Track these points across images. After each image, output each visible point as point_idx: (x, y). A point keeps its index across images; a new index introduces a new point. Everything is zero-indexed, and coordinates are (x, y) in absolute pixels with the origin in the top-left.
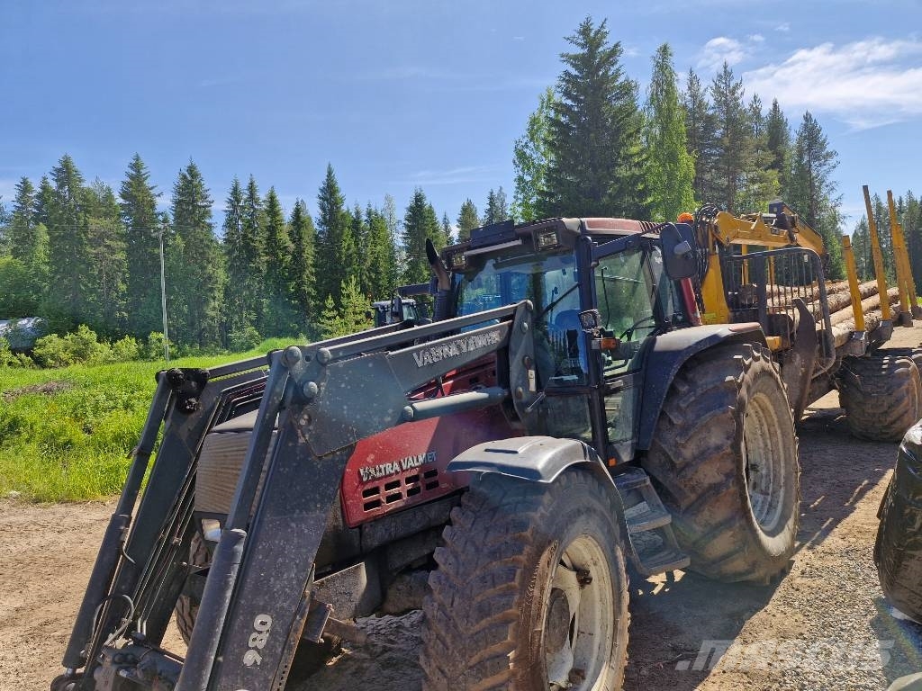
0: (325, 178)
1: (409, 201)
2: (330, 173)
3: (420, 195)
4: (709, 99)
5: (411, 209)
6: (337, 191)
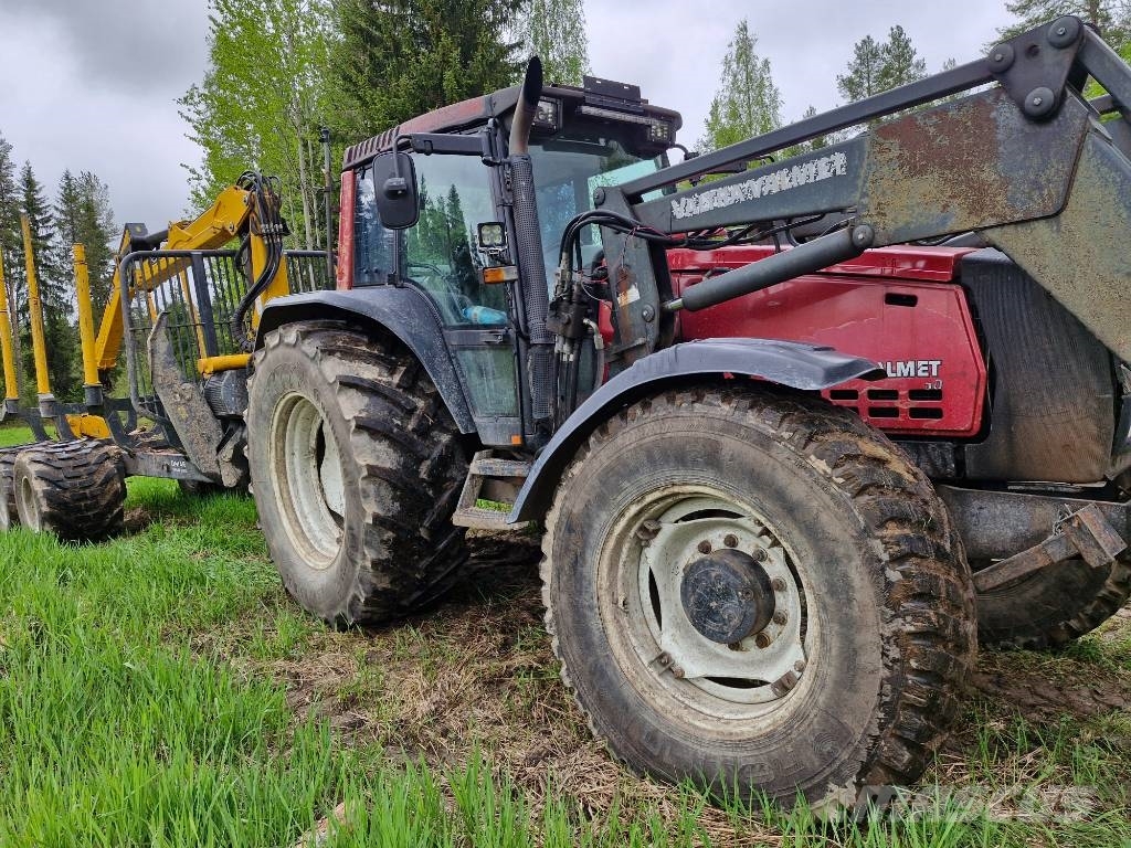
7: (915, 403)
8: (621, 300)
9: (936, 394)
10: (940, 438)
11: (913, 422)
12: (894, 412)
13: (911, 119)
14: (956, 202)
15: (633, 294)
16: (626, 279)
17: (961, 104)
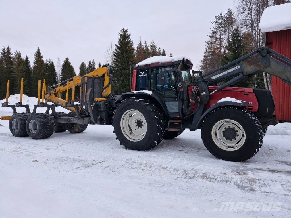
0: (37, 50)
1: (64, 60)
2: (38, 48)
3: (67, 58)
4: (149, 48)
5: (65, 62)
6: (41, 54)
8: (201, 94)
15: (204, 93)
16: (203, 90)
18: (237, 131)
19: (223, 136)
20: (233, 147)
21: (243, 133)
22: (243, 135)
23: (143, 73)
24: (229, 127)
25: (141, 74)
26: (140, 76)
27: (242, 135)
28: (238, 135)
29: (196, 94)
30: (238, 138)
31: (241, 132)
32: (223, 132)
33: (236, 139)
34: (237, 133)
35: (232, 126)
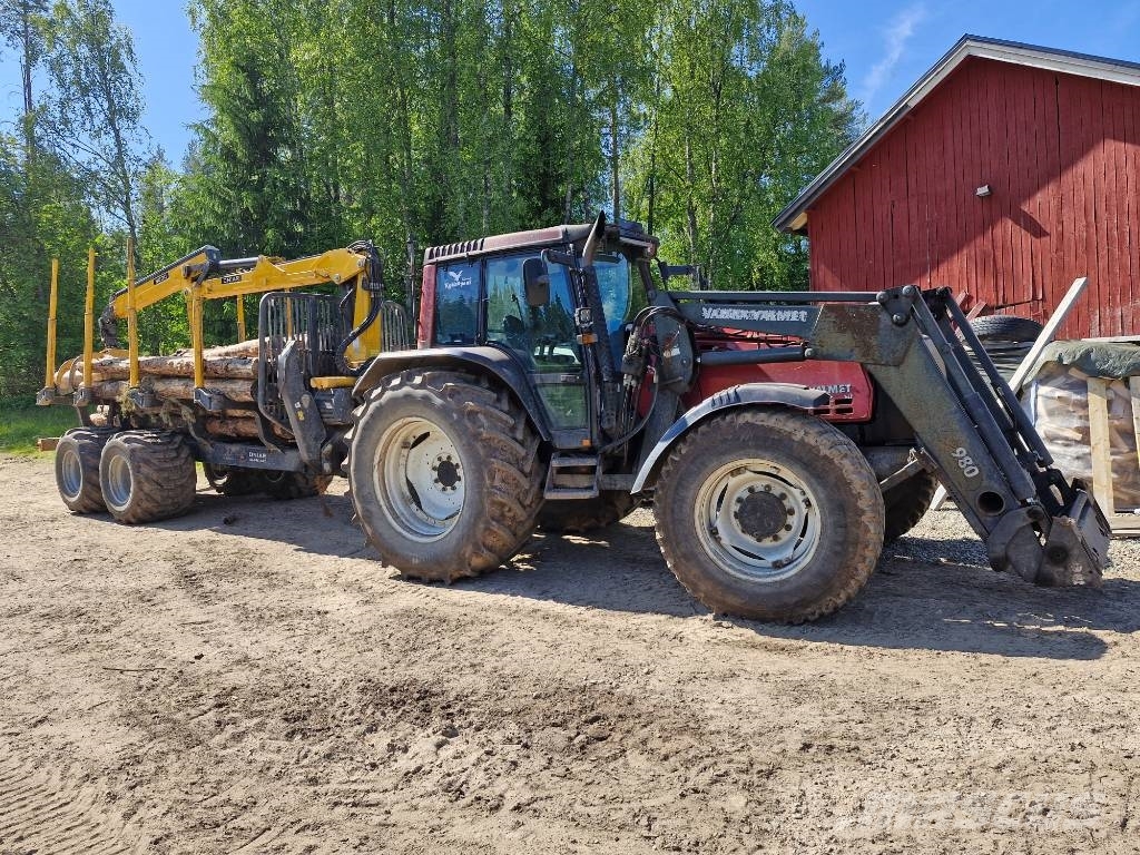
7: (838, 406)
8: (666, 354)
9: (849, 401)
10: (852, 423)
11: (839, 416)
12: (828, 411)
13: (843, 307)
14: (857, 349)
15: (676, 352)
16: (669, 341)
17: (866, 308)
18: (783, 496)
19: (743, 534)
20: (790, 562)
21: (804, 497)
22: (808, 503)
23: (457, 277)
24: (751, 490)
25: (452, 280)
26: (448, 286)
27: (803, 505)
28: (791, 512)
29: (643, 353)
30: (795, 521)
31: (796, 492)
32: (736, 515)
33: (788, 528)
34: (785, 502)
35: (760, 484)
